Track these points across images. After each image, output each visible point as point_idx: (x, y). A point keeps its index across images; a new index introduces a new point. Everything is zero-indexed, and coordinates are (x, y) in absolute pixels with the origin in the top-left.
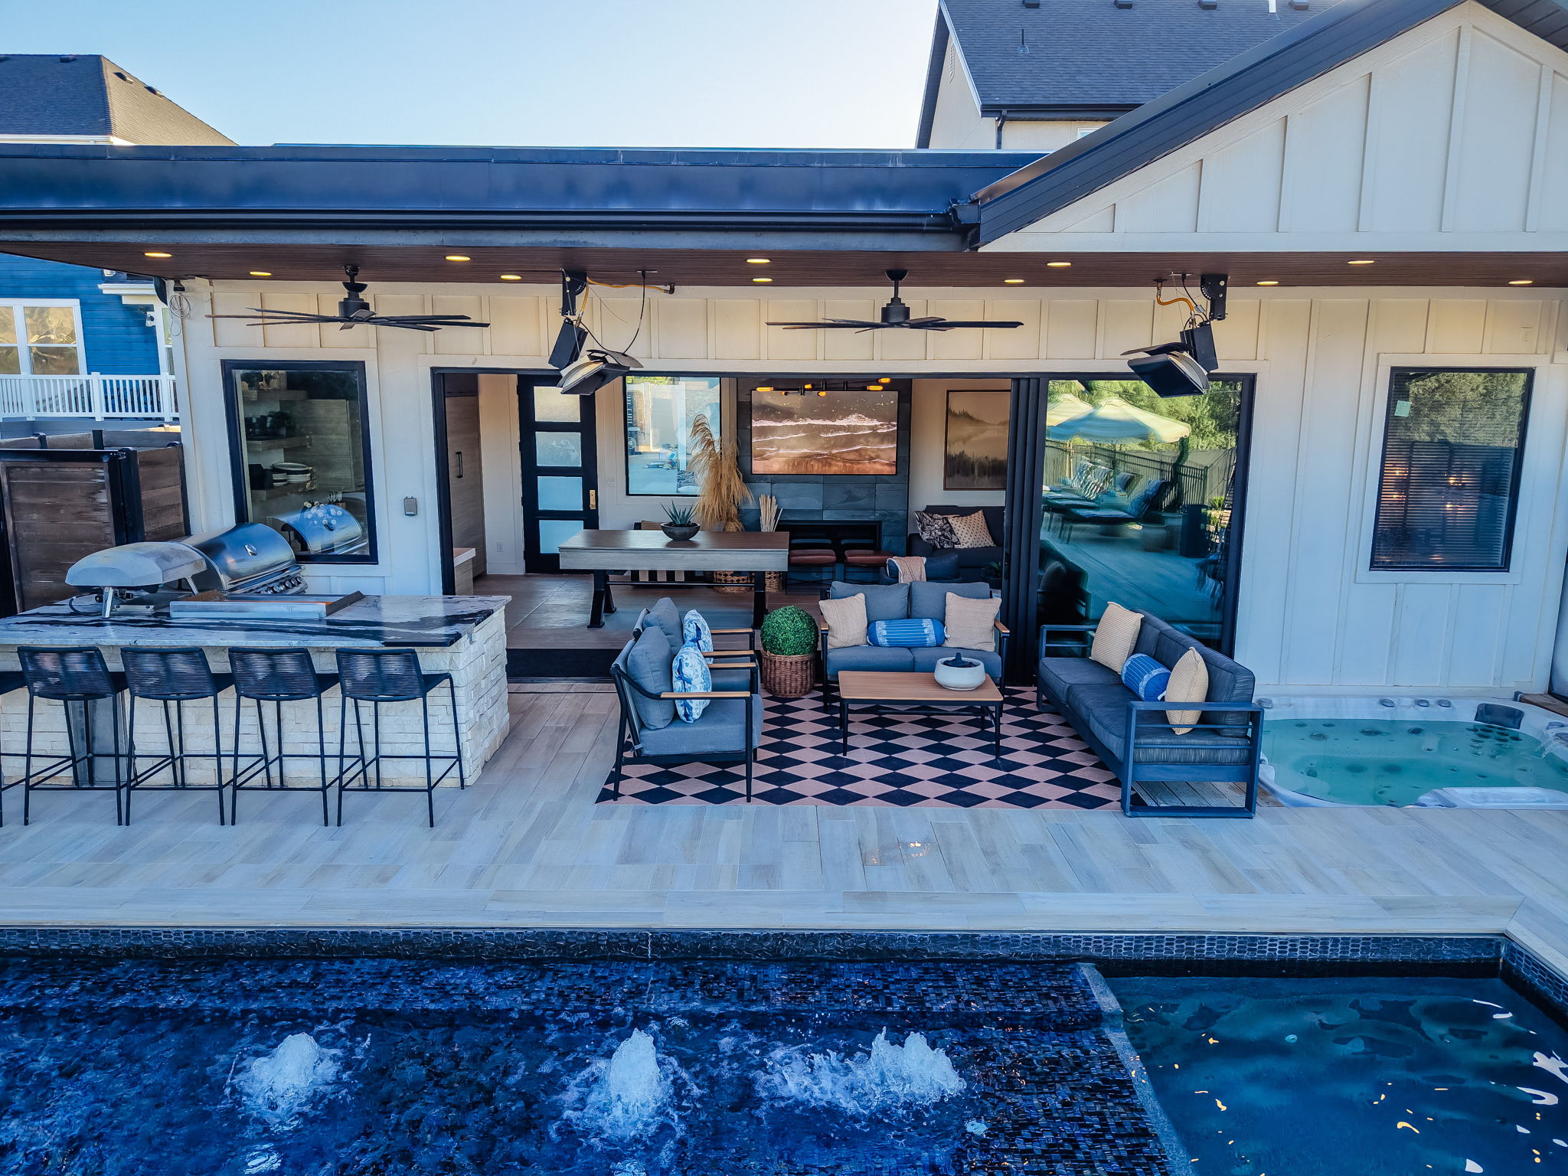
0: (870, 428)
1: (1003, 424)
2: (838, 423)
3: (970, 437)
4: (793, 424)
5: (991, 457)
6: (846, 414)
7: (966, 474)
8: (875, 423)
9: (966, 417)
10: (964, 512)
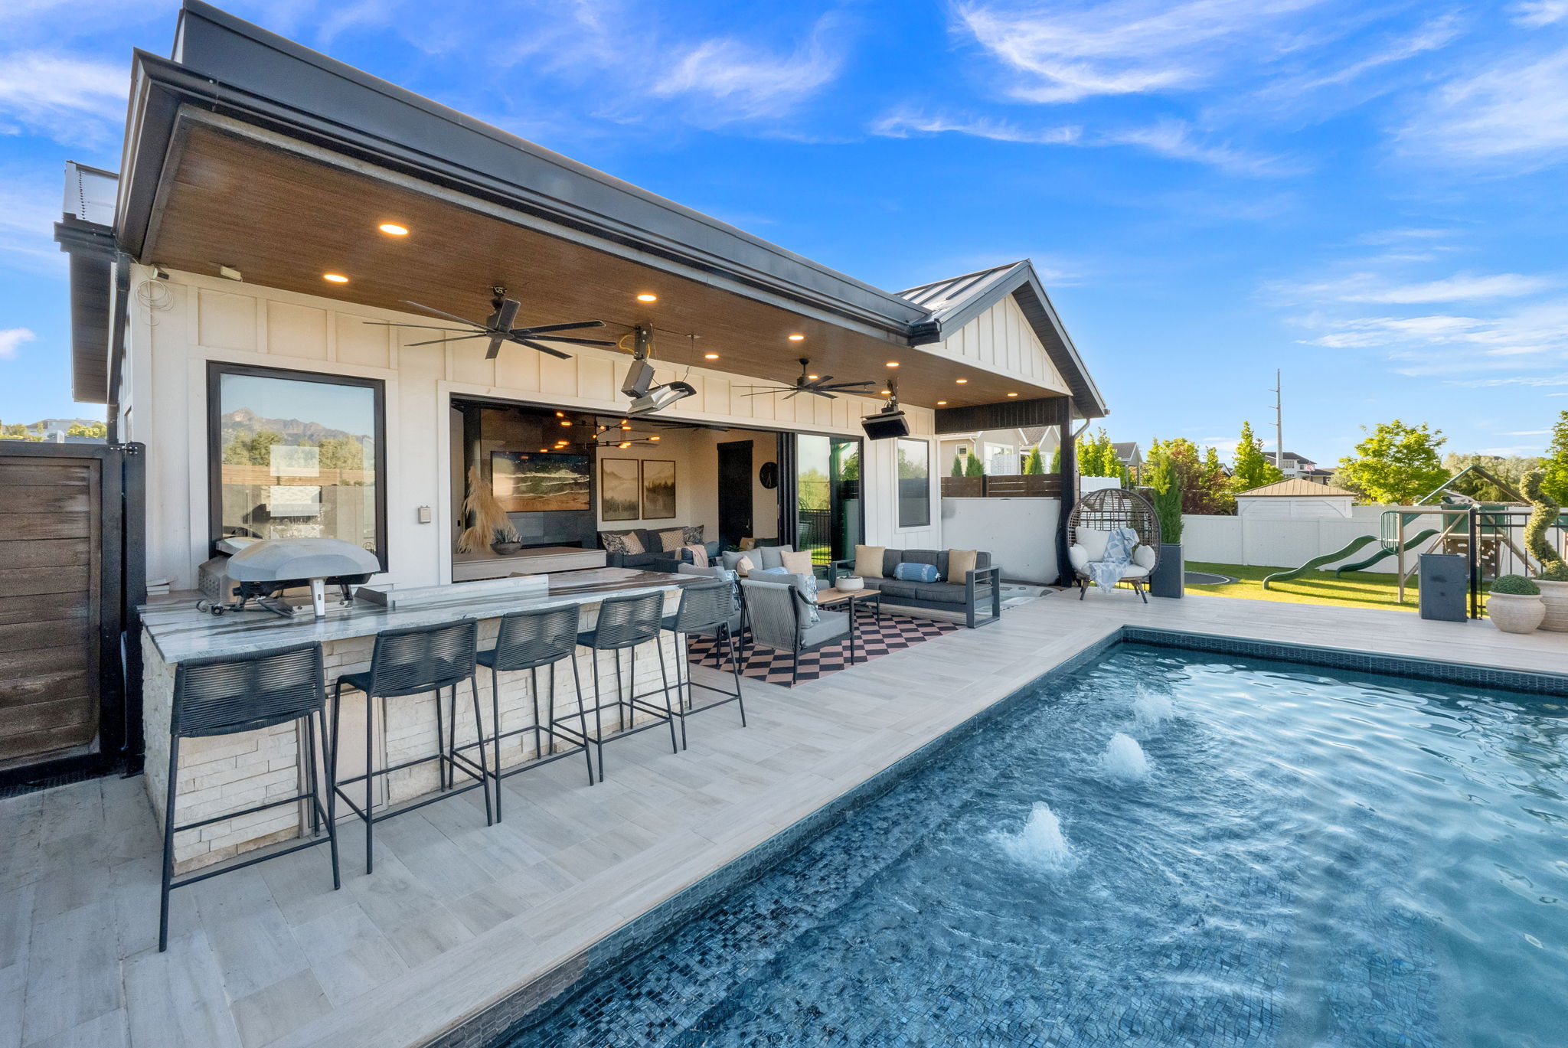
0: (573, 479)
1: (633, 479)
2: (553, 475)
3: (616, 487)
4: (523, 476)
5: (628, 500)
6: (558, 469)
7: (615, 511)
8: (576, 475)
9: (613, 474)
10: (626, 533)
